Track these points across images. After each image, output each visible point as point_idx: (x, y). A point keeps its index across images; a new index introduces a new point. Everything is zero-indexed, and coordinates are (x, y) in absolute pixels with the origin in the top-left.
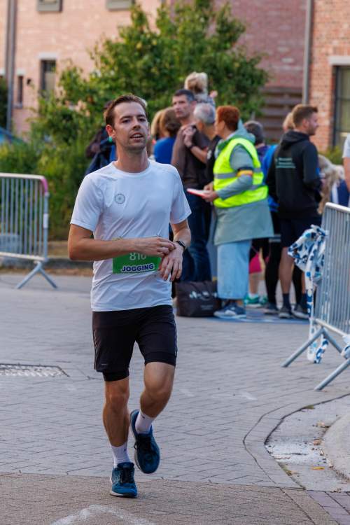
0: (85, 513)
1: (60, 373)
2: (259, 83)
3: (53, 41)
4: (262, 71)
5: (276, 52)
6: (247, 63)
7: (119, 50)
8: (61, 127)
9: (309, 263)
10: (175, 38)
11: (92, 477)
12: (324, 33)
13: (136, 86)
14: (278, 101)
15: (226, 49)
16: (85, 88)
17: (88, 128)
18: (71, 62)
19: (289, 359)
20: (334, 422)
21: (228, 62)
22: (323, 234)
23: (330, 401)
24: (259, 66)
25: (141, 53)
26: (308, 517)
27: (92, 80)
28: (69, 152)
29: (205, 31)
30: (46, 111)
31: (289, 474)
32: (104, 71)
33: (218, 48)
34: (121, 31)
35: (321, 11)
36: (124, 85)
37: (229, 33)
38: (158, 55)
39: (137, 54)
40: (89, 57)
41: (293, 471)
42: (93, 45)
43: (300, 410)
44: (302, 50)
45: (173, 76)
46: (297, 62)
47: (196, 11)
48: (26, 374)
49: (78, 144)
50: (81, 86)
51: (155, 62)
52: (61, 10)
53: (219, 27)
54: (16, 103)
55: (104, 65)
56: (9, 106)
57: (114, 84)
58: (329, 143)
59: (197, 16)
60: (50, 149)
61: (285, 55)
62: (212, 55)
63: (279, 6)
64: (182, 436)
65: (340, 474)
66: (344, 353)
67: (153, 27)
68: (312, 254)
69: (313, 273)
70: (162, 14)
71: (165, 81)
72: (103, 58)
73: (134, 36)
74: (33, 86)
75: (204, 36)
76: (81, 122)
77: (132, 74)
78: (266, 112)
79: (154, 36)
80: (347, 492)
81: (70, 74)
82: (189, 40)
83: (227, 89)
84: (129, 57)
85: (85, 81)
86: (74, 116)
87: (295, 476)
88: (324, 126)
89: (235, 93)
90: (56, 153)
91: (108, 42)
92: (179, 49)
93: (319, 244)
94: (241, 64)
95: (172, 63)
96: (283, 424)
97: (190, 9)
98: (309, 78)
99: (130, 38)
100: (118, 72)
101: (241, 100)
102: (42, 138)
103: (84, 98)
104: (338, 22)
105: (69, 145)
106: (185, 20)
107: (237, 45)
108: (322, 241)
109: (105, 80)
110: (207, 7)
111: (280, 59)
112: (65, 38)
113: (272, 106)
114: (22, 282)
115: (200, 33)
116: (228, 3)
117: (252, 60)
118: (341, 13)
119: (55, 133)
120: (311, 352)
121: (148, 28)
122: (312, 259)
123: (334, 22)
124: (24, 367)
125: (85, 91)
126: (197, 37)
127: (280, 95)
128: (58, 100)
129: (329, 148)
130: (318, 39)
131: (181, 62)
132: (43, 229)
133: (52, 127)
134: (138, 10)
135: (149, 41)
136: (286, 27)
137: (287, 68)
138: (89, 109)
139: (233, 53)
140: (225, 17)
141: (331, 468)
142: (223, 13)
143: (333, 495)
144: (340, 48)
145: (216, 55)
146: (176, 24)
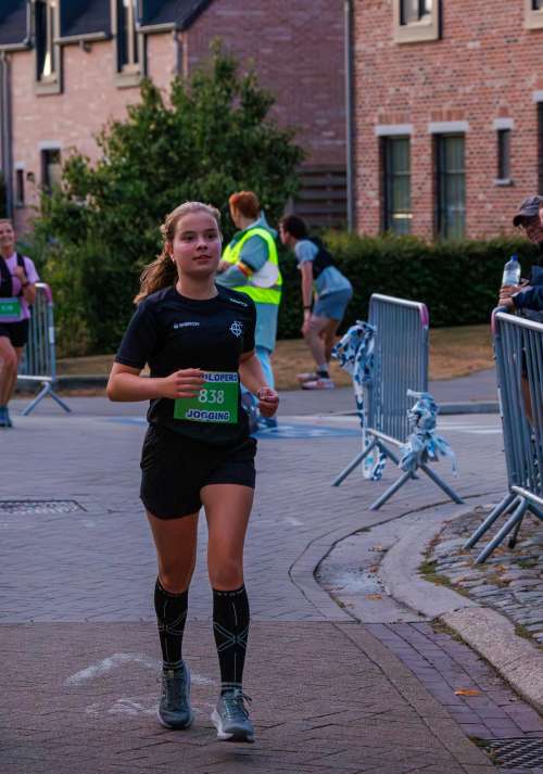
0: (107, 663)
1: (76, 508)
2: (294, 162)
3: (55, 128)
4: (297, 148)
5: (314, 125)
6: (278, 140)
8: (67, 226)
9: (357, 364)
10: (194, 115)
11: (110, 624)
12: (367, 100)
14: (320, 181)
15: (254, 124)
16: (93, 179)
17: (98, 226)
18: (76, 151)
19: (339, 477)
20: (394, 544)
21: (257, 139)
22: (371, 331)
23: (387, 521)
24: (293, 143)
25: (156, 135)
26: (364, 652)
27: (101, 169)
28: (78, 255)
29: (228, 105)
30: (50, 208)
31: (342, 606)
32: (113, 158)
33: (244, 124)
34: (131, 111)
35: (363, 75)
36: (137, 173)
37: (256, 107)
38: (177, 137)
39: (151, 136)
40: (95, 143)
41: (346, 602)
42: (100, 129)
43: (354, 534)
44: (344, 121)
45: (195, 160)
46: (339, 135)
47: (217, 82)
48: (37, 511)
49: (89, 245)
50: (88, 177)
51: (172, 145)
52: (62, 90)
53: (244, 100)
54: (16, 202)
55: (113, 152)
56: (8, 207)
57: (126, 173)
58: (380, 227)
59: (218, 89)
60: (57, 252)
61: (326, 128)
62: (238, 133)
66: (401, 465)
67: (167, 104)
68: (359, 354)
69: (362, 376)
70: (177, 89)
71: (184, 166)
72: (112, 143)
73: (146, 117)
74: (33, 180)
75: (227, 111)
76: (90, 219)
77: (147, 160)
78: (305, 195)
79: (169, 114)
80: (409, 623)
81: (75, 165)
82: (210, 117)
83: (257, 170)
84: (142, 141)
85: (92, 171)
86: (82, 212)
87: (349, 609)
88: (374, 208)
89: (267, 175)
90: (64, 256)
91: (117, 125)
92: (198, 126)
93: (367, 342)
94: (272, 142)
95: (192, 145)
96: (334, 550)
97: (209, 81)
98: (353, 153)
99: (142, 118)
100: (131, 158)
101: (275, 183)
102: (47, 240)
103: (92, 191)
104: (383, 87)
105: (79, 246)
106: (204, 94)
107: (269, 115)
108: (370, 338)
109: (116, 169)
110: (229, 77)
111: (319, 134)
112: (69, 123)
113: (311, 188)
114: (29, 407)
115: (222, 107)
116: (252, 72)
117: (284, 136)
118: (385, 76)
119: (61, 234)
120: (366, 468)
121: (162, 106)
122: (359, 360)
123: (378, 87)
124: (34, 504)
125: (93, 184)
126: (219, 113)
127: (322, 174)
128: (62, 195)
129: (379, 234)
130: (361, 107)
131: (202, 143)
132: (49, 344)
133: (58, 225)
134: (150, 86)
135: (165, 121)
136: (323, 96)
137: (328, 142)
138: (98, 203)
139: (263, 129)
140: (250, 88)
141: (390, 596)
142: (248, 83)
143: (392, 627)
144: (386, 116)
145: (242, 133)
146: (194, 100)
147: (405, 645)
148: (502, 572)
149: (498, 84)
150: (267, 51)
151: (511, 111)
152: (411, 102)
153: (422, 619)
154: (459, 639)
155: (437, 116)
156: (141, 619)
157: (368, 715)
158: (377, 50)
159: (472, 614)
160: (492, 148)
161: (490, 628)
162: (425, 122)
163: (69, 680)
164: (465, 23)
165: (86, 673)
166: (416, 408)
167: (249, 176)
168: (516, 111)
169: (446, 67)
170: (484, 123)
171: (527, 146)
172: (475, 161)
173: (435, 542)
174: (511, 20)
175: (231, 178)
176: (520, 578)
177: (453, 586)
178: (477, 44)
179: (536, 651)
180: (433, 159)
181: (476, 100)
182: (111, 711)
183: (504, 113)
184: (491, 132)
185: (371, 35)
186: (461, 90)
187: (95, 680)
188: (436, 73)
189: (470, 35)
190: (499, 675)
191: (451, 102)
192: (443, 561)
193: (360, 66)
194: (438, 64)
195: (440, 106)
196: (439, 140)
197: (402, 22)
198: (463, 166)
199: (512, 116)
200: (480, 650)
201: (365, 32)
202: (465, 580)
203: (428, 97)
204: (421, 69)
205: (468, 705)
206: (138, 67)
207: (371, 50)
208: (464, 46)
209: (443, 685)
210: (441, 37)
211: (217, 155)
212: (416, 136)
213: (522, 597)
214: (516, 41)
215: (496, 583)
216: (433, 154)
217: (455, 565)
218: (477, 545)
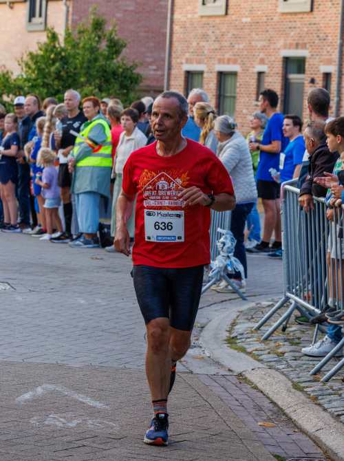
0: (39, 390)
1: (9, 287)
2: (136, 83)
4: (138, 75)
5: (144, 61)
6: (128, 69)
7: (39, 58)
10: (77, 51)
11: (41, 364)
12: (179, 49)
13: (51, 85)
15: (113, 59)
16: (15, 85)
18: (4, 66)
20: (208, 323)
21: (115, 68)
24: (136, 71)
25: (54, 61)
26: (198, 393)
27: (20, 79)
29: (98, 46)
31: (180, 362)
32: (27, 73)
33: (108, 58)
34: (40, 45)
35: (177, 33)
36: (42, 84)
37: (115, 47)
38: (66, 63)
39: (51, 62)
40: (16, 63)
42: (21, 56)
44: (164, 61)
45: (77, 78)
46: (160, 68)
47: (93, 32)
50: (12, 84)
51: (63, 68)
53: (108, 43)
55: (27, 69)
57: (35, 83)
59: (93, 36)
61: (151, 64)
62: (104, 63)
63: (147, 29)
64: (100, 333)
65: (216, 362)
67: (62, 43)
70: (68, 35)
71: (70, 81)
72: (27, 64)
73: (49, 50)
75: (98, 49)
77: (47, 76)
79: (63, 50)
80: (223, 375)
81: (4, 75)
82: (87, 53)
83: (114, 86)
84: (45, 64)
85: (14, 80)
87: (184, 363)
89: (119, 90)
91: (31, 54)
92: (80, 59)
94: (124, 69)
95: (75, 69)
97: (87, 30)
98: (169, 80)
99: (46, 50)
100: (38, 74)
101: (124, 95)
104: (189, 41)
106: (84, 38)
107: (121, 56)
109: (28, 80)
110: (100, 29)
111: (147, 67)
115: (95, 47)
116: (115, 27)
117: (131, 67)
118: (191, 35)
121: (59, 44)
123: (186, 41)
126: (93, 50)
130: (175, 52)
131: (81, 68)
134: (52, 31)
135: (60, 53)
137: (152, 72)
139: (118, 62)
140: (112, 36)
141: (209, 357)
142: (111, 34)
143: (213, 377)
144: (191, 59)
145: (106, 63)
146: (78, 41)
147: (223, 389)
148: (278, 347)
149: (259, 44)
150: (119, 15)
151: (266, 61)
152: (206, 52)
153: (231, 374)
154: (256, 388)
155: (221, 61)
156: (57, 362)
157: (208, 435)
158: (188, 19)
159: (263, 373)
160: (254, 82)
161: (276, 383)
162: (213, 64)
163: (17, 399)
164: (242, 7)
165: (27, 396)
166: (222, 240)
167: (109, 90)
168: (270, 61)
169: (228, 32)
170: (249, 67)
171: (275, 83)
172: (242, 90)
173: (234, 324)
174: (270, 7)
175: (97, 90)
176: (290, 352)
177: (249, 353)
178: (249, 20)
179: (308, 400)
180: (217, 87)
181: (245, 53)
182: (46, 423)
183: (262, 62)
184: (253, 73)
185: (184, 10)
186: (237, 46)
187: (34, 401)
188: (222, 35)
189: (244, 14)
190: (284, 414)
191: (231, 53)
192: (241, 337)
193: (176, 28)
194: (224, 30)
195: (223, 55)
196: (221, 75)
197: (204, 4)
198: (235, 93)
199: (267, 64)
200: (271, 396)
201: (180, 8)
202: (256, 350)
203: (216, 49)
204: (213, 32)
205: (268, 433)
206: (42, 20)
207: (184, 19)
208: (240, 20)
209: (250, 418)
210: (226, 14)
211: (91, 75)
212: (208, 72)
213: (294, 363)
214: (272, 19)
215: (276, 353)
216: (217, 84)
217: (248, 340)
218: (262, 328)
